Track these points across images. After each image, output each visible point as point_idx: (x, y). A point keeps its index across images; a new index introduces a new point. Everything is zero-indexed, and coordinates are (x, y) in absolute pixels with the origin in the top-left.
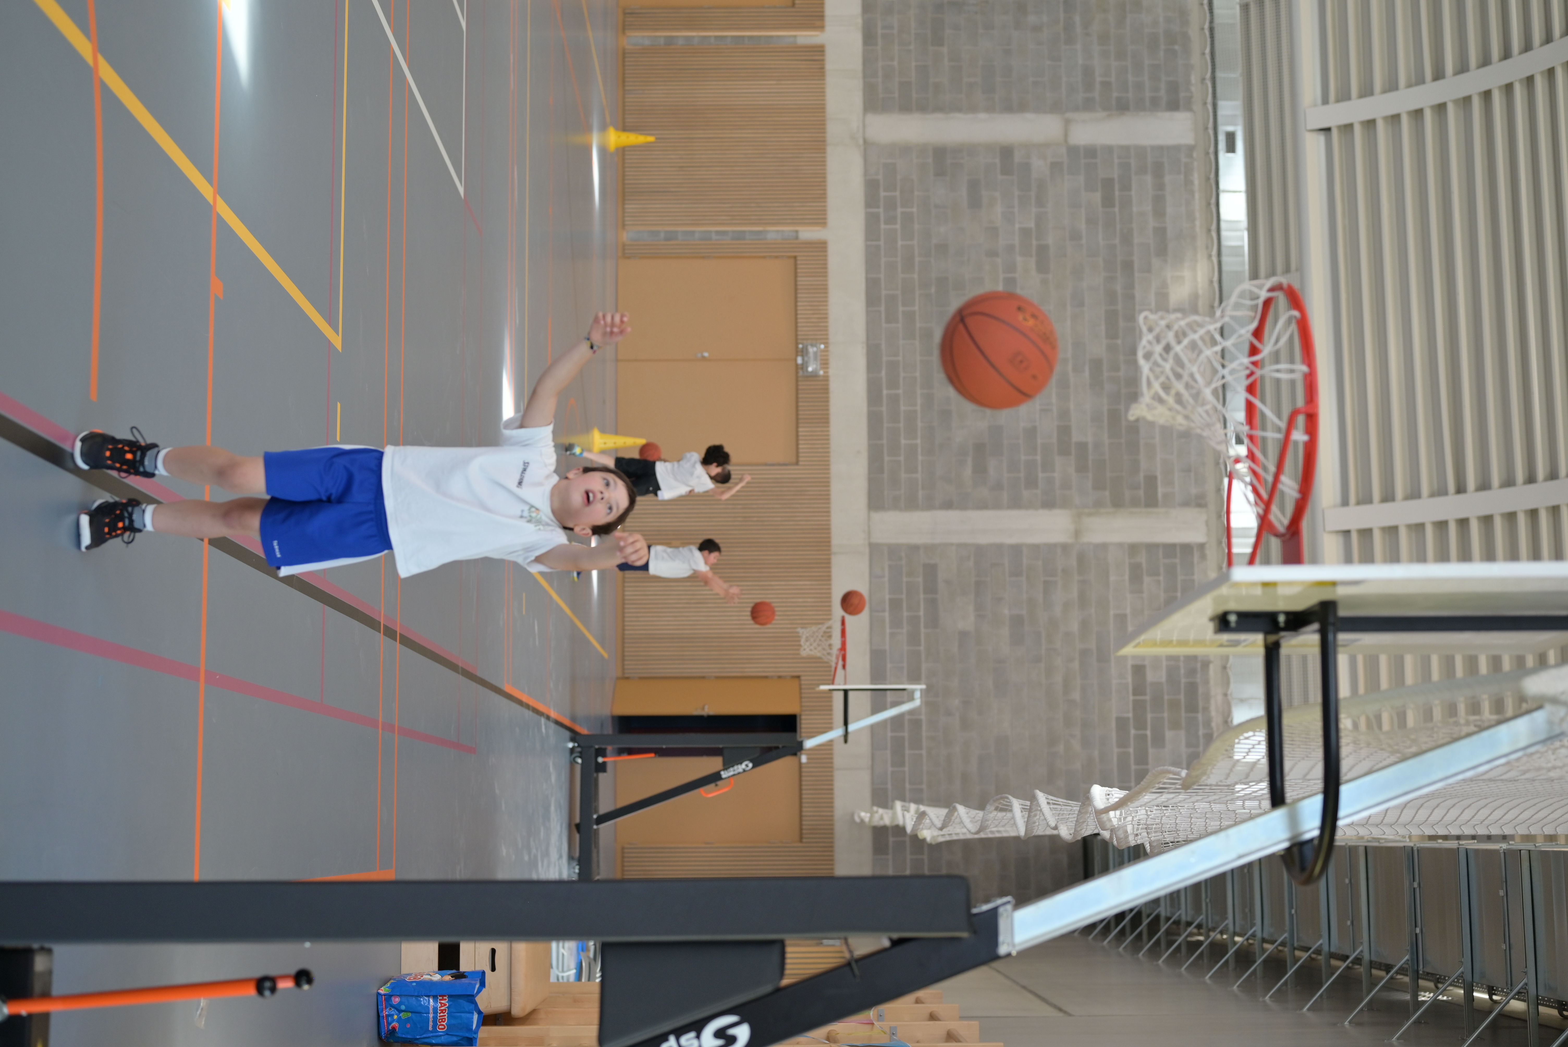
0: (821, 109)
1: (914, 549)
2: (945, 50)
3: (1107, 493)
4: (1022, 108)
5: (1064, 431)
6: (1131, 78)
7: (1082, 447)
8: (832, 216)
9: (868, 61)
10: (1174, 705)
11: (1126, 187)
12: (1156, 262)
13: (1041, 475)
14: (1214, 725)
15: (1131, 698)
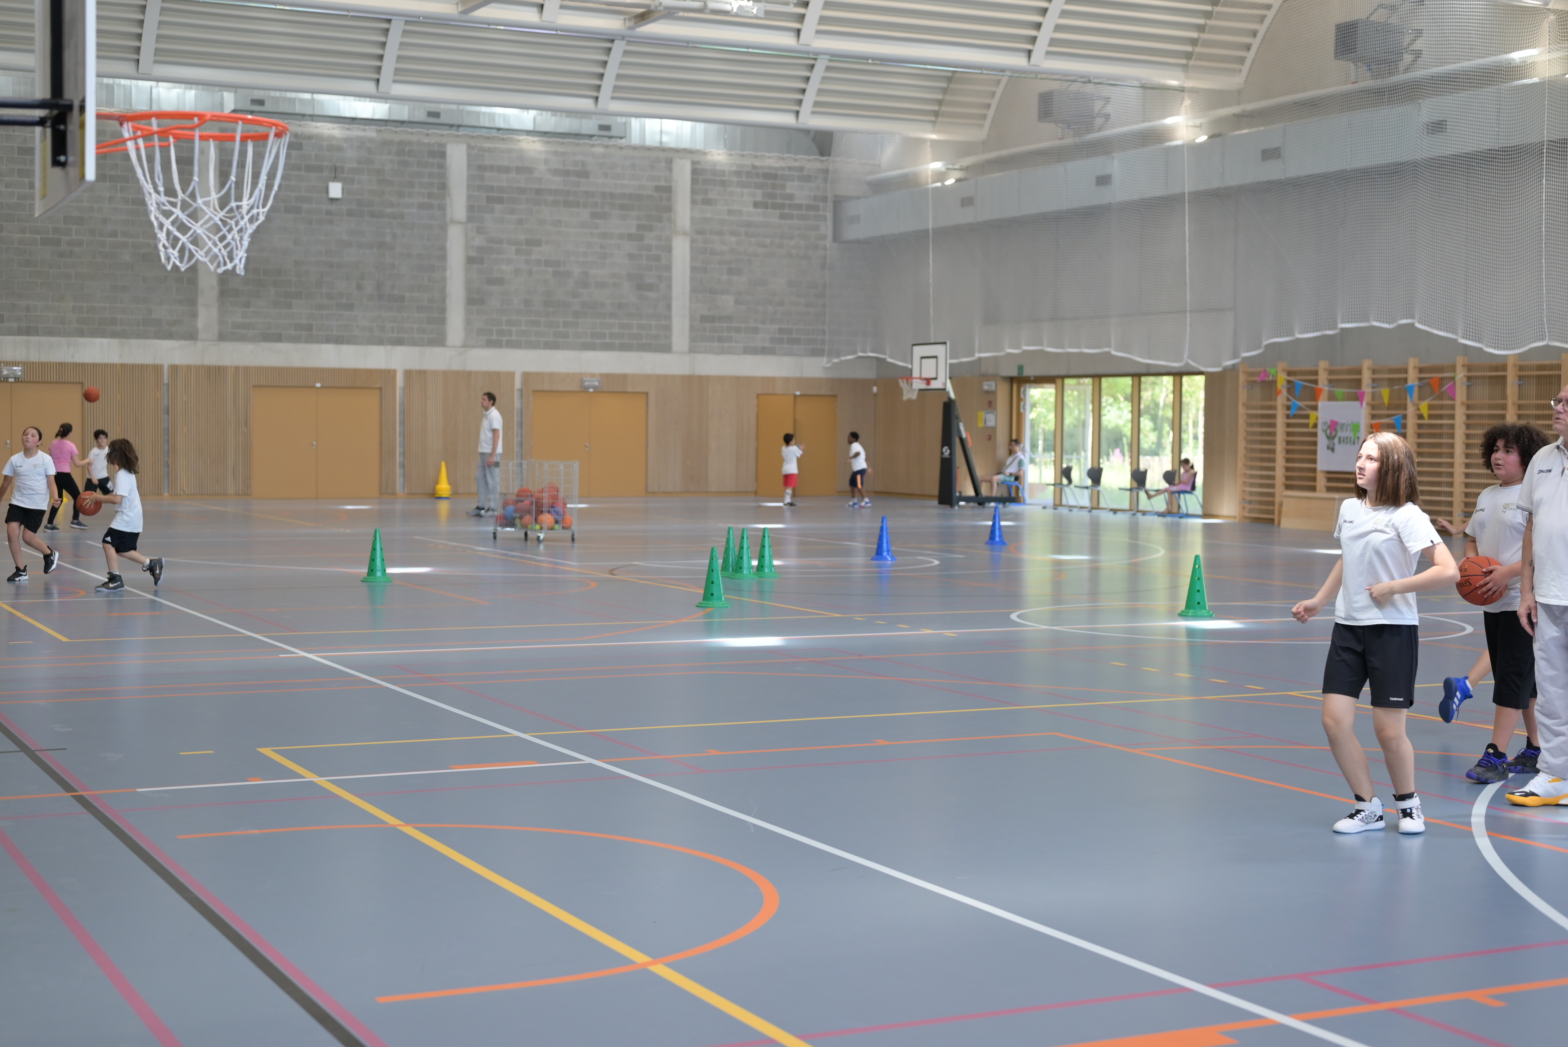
0: (446, 374)
1: (692, 328)
2: (407, 295)
3: (664, 215)
4: (443, 249)
5: (630, 237)
6: (425, 180)
7: (639, 227)
8: (508, 368)
9: (413, 343)
10: (774, 186)
11: (492, 189)
12: (536, 175)
13: (654, 252)
14: (784, 165)
15: (769, 210)
